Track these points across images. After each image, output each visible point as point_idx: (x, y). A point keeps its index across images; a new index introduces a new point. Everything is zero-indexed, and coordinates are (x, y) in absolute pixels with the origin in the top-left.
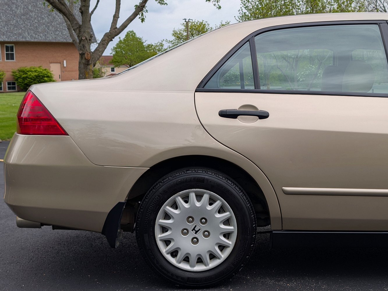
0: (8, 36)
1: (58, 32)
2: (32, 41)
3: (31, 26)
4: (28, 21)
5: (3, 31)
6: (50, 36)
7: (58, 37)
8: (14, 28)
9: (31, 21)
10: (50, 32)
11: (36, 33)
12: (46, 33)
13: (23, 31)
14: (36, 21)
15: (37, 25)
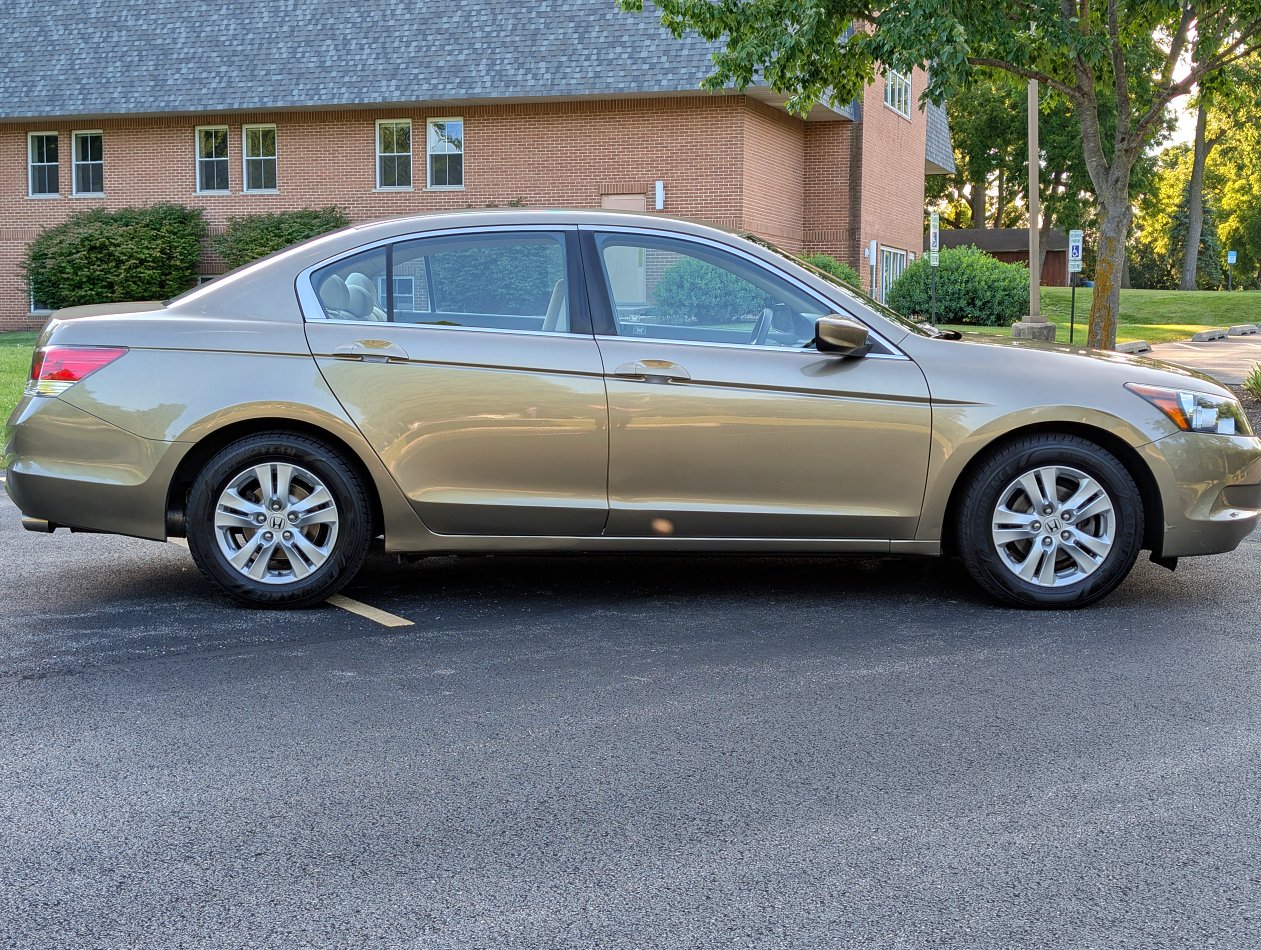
0: (406, 82)
1: (619, 50)
2: (494, 95)
3: (514, 29)
4: (513, 11)
5: (399, 61)
6: (578, 70)
7: (611, 74)
8: (442, 47)
9: (524, 10)
10: (586, 52)
11: (521, 60)
12: (564, 59)
13: (474, 56)
14: (542, 9)
15: (542, 26)
